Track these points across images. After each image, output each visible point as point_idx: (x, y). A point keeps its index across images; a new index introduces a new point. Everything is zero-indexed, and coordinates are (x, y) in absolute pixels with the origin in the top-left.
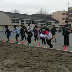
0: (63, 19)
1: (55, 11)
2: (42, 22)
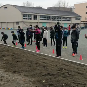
0: (86, 14)
1: (77, 3)
2: (60, 18)
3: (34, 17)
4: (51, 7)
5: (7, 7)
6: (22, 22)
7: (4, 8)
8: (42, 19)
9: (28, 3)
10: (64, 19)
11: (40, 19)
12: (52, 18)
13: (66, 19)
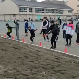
2: (54, 10)
5: (4, 1)
6: (18, 14)
7: (2, 1)
8: (37, 12)
10: (57, 12)
11: (35, 12)
12: (46, 11)
13: (59, 12)
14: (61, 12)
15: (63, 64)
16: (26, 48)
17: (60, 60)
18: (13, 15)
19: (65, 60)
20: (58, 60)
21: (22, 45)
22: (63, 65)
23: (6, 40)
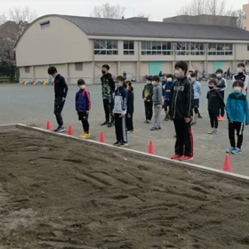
2: (201, 46)
3: (125, 47)
4: (174, 18)
5: (48, 22)
6: (90, 62)
7: (42, 25)
8: (148, 53)
9: (107, 9)
10: (212, 50)
11: (143, 53)
12: (178, 49)
13: (218, 49)
14: (225, 49)
15: (214, 203)
16: (108, 159)
17: (206, 193)
18: (76, 63)
19: (221, 194)
20: (202, 194)
21: (97, 152)
22: (214, 207)
23: (52, 138)
